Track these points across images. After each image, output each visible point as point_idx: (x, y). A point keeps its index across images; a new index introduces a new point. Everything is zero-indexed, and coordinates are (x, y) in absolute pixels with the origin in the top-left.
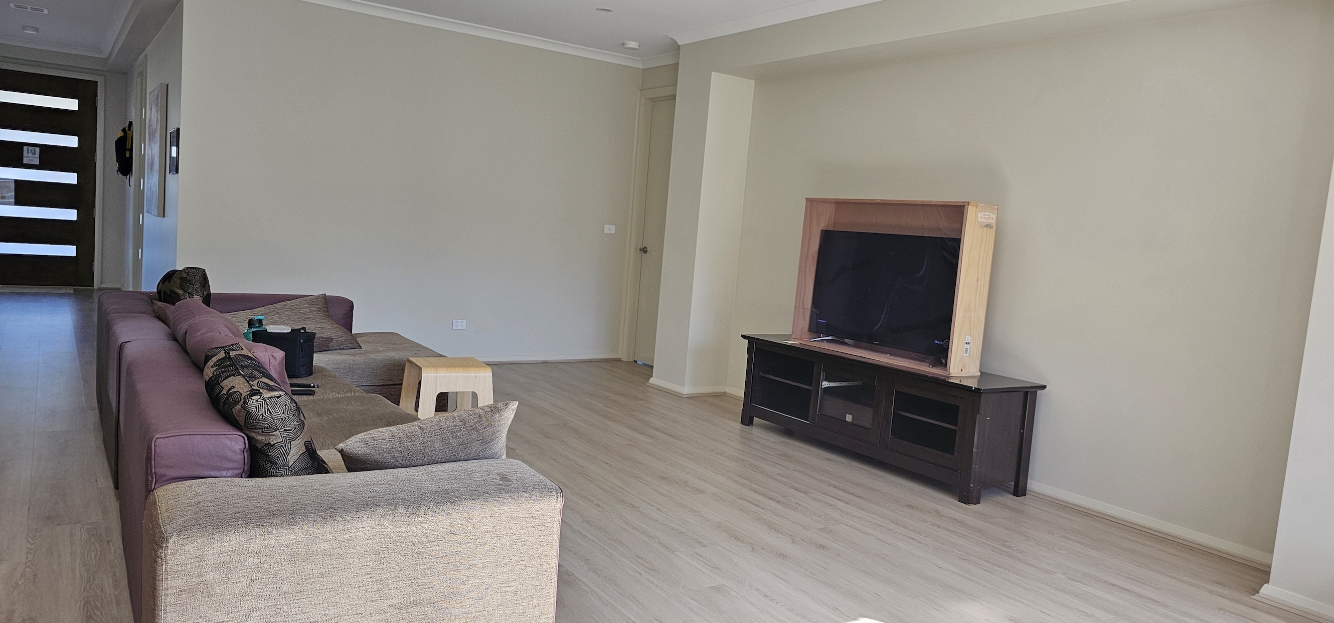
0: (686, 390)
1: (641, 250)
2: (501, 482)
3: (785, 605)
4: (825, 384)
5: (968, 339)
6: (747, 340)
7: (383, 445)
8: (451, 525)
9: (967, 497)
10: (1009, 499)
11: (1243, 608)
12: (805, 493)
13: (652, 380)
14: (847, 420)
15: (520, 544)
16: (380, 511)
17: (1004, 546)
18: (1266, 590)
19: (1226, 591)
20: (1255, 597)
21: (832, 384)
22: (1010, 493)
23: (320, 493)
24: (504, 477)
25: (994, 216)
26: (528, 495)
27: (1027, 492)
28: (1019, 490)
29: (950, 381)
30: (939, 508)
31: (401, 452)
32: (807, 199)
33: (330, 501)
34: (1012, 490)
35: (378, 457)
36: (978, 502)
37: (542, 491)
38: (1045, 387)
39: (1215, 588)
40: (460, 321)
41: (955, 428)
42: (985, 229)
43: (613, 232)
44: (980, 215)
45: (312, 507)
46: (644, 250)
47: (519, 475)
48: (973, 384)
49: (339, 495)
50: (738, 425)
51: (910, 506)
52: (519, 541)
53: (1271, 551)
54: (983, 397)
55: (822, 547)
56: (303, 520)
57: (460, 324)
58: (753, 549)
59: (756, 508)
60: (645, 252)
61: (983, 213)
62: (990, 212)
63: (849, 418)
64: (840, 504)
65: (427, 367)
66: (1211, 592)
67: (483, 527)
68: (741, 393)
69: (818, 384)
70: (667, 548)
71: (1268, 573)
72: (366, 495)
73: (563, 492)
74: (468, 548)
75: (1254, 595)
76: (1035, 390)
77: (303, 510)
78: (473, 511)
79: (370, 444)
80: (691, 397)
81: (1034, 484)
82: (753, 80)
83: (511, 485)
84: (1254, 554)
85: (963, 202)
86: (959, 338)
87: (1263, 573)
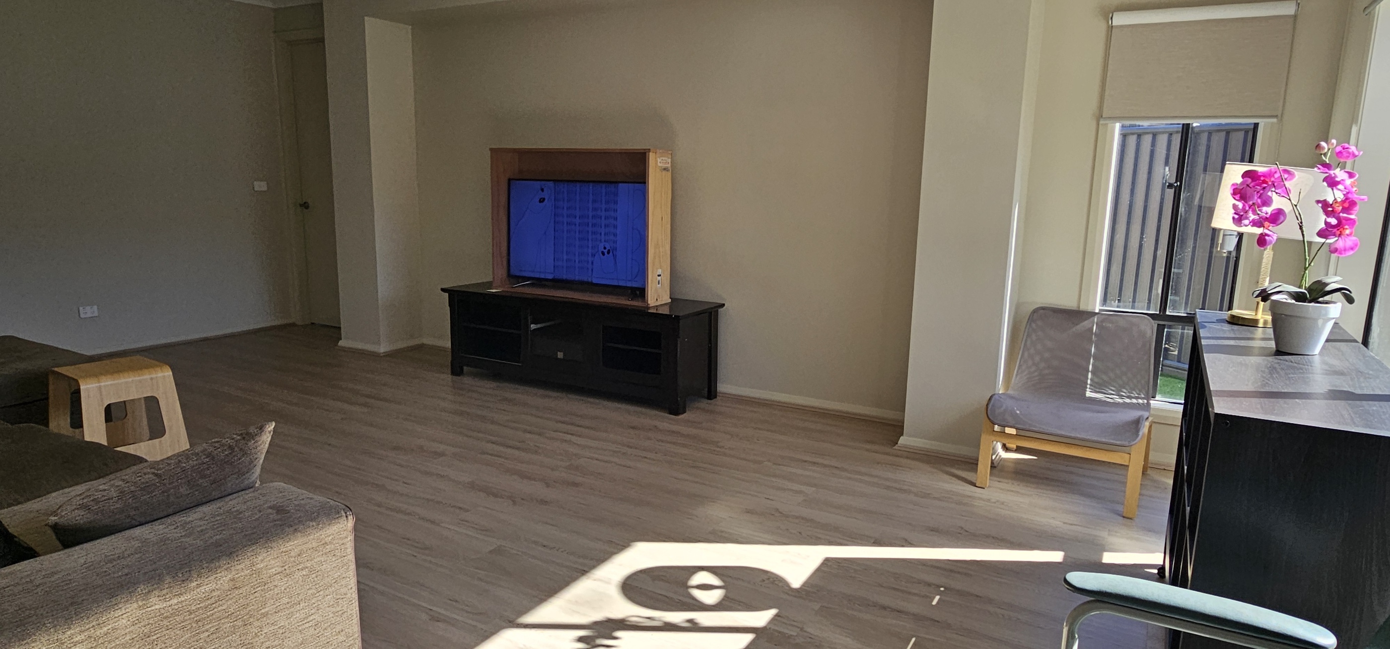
0: (382, 349)
1: (301, 205)
2: (279, 517)
3: (565, 551)
4: (533, 327)
5: (659, 272)
6: (447, 294)
7: (112, 506)
8: (233, 580)
9: (676, 409)
10: (704, 403)
11: (891, 458)
12: (540, 434)
13: (341, 343)
14: (559, 357)
15: (314, 576)
16: (141, 588)
17: (718, 447)
18: (902, 440)
19: (876, 447)
20: (896, 447)
21: (539, 326)
22: (705, 398)
23: (49, 587)
24: (279, 510)
25: (669, 160)
26: (314, 523)
27: (718, 394)
28: (711, 393)
29: (649, 311)
30: (657, 423)
31: (137, 509)
32: (491, 150)
33: (68, 595)
34: (706, 395)
35: (107, 521)
36: (685, 412)
37: (328, 515)
38: (724, 305)
39: (868, 446)
40: (88, 308)
41: (660, 352)
42: (664, 172)
43: (265, 188)
44: (659, 160)
45: (47, 609)
46: (305, 206)
47: (296, 503)
48: (665, 311)
49: (77, 584)
50: (448, 377)
51: (633, 428)
52: (312, 572)
53: (903, 409)
54: (681, 322)
55: (575, 484)
56: (38, 629)
57: (89, 312)
58: (514, 503)
59: (500, 459)
60: (307, 208)
61: (661, 158)
62: (665, 157)
63: (560, 355)
64: (574, 439)
65: (81, 377)
66: (867, 450)
67: (271, 571)
68: (448, 344)
69: (528, 327)
70: (433, 522)
71: (902, 427)
72: (116, 575)
73: (351, 508)
74: (256, 597)
75: (895, 445)
76: (716, 309)
77: (34, 617)
78: (256, 558)
79: (92, 508)
80: (392, 355)
81: (723, 387)
82: (409, 25)
83: (291, 517)
84: (889, 414)
85: (644, 149)
86: (653, 272)
87: (897, 428)
